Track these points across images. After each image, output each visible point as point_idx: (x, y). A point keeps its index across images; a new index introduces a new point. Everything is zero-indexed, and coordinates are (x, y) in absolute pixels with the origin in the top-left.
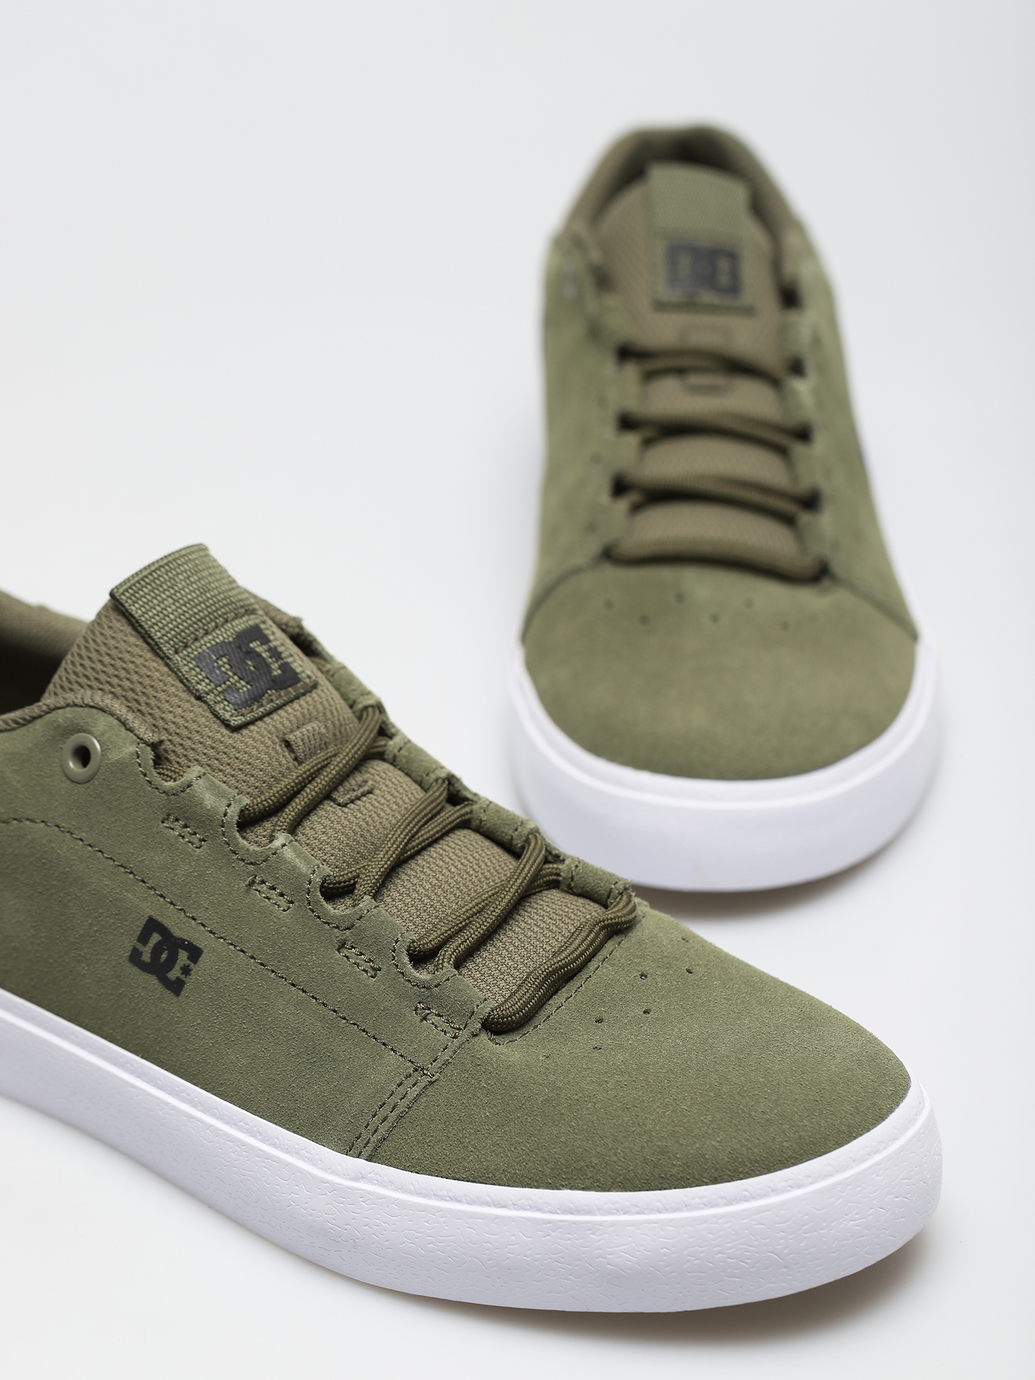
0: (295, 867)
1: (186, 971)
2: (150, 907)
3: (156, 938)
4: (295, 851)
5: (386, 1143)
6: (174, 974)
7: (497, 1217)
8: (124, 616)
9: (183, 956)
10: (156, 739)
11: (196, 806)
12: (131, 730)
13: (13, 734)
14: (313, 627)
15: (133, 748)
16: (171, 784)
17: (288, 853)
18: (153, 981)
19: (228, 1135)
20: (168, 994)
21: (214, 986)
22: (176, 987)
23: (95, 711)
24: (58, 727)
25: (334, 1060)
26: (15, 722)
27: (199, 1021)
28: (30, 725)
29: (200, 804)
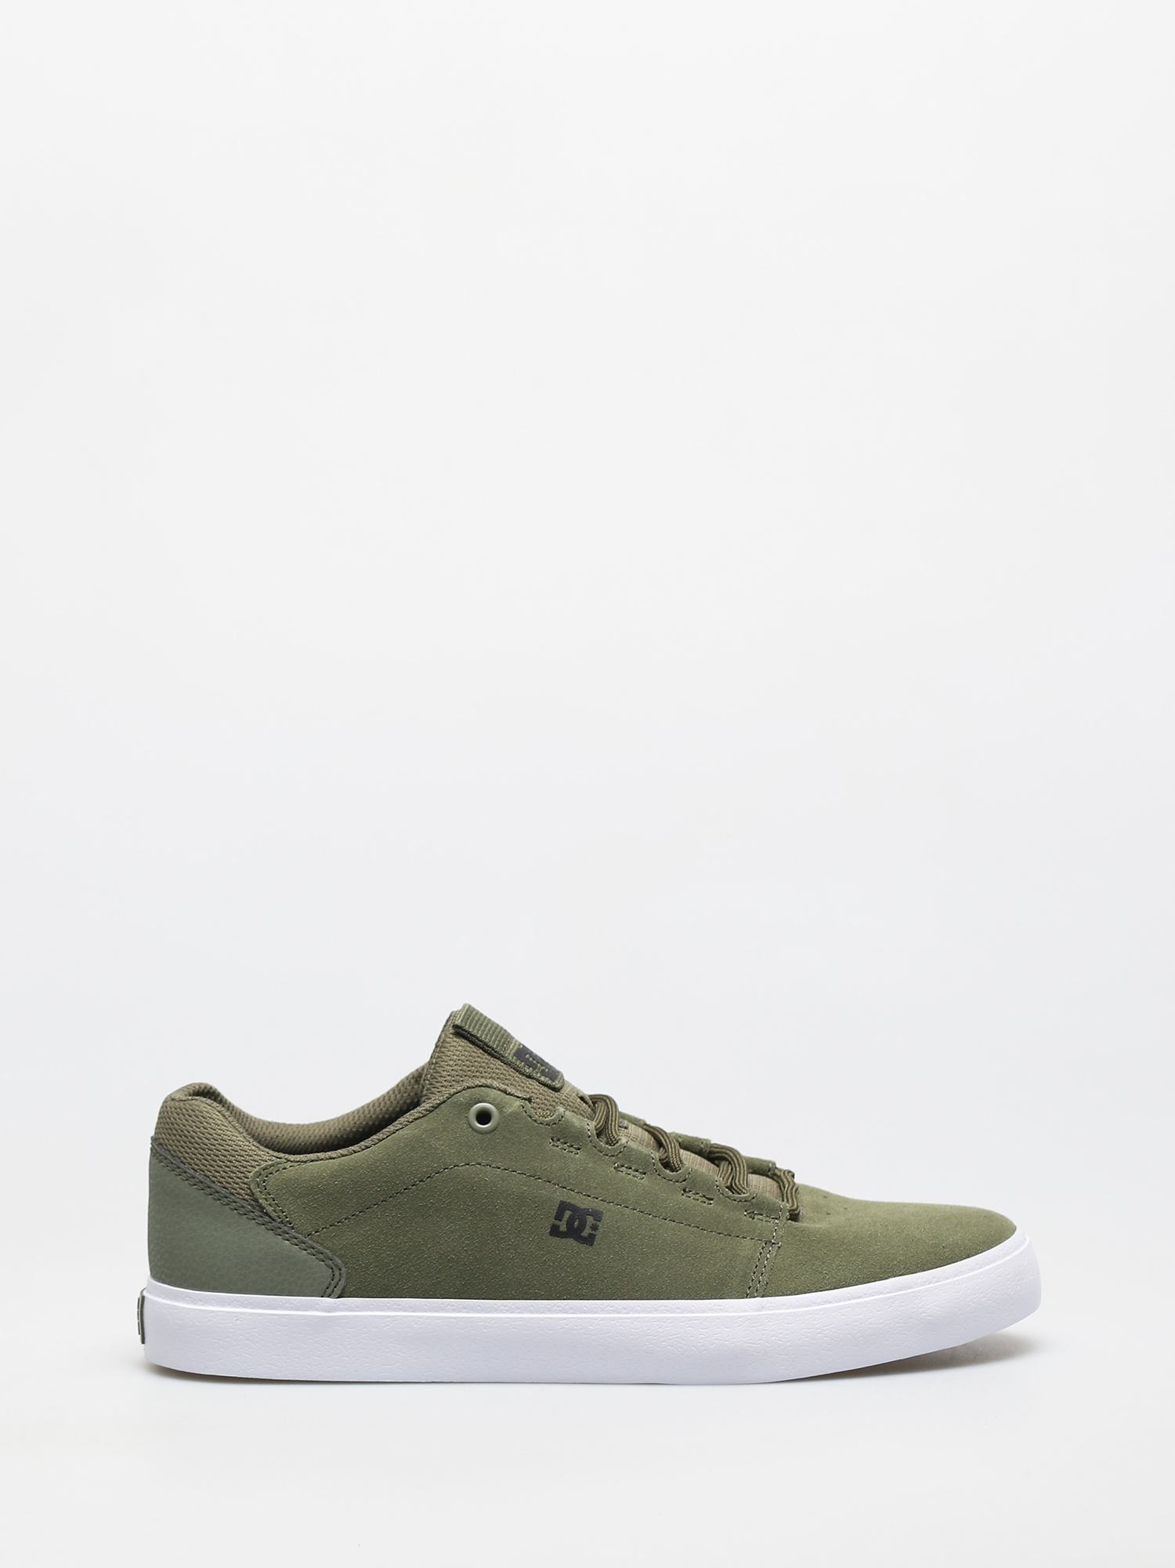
0: (641, 1153)
1: (595, 1228)
2: (560, 1195)
3: (568, 1214)
5: (768, 1286)
6: (586, 1232)
7: (858, 1304)
8: (465, 1038)
10: (528, 1096)
11: (571, 1127)
12: (509, 1094)
13: (426, 1118)
15: (518, 1103)
16: (549, 1119)
17: (633, 1145)
18: (571, 1242)
20: (584, 1247)
21: (616, 1231)
22: (590, 1240)
23: (483, 1088)
24: (461, 1104)
25: (712, 1253)
26: (426, 1110)
27: (612, 1256)
28: (437, 1110)
29: (573, 1126)
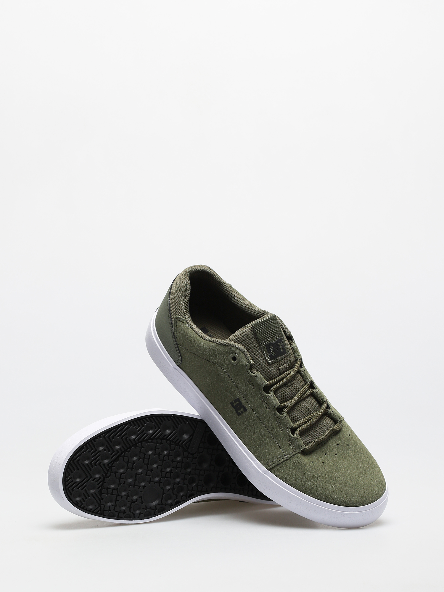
0: (273, 402)
1: (242, 412)
2: (239, 396)
3: (238, 402)
4: (274, 398)
6: (239, 411)
8: (253, 330)
9: (242, 409)
10: (252, 363)
11: (256, 381)
13: (221, 346)
14: (293, 334)
15: (246, 363)
16: (252, 374)
17: (272, 398)
18: (234, 410)
19: (239, 448)
20: (237, 415)
21: (247, 418)
22: (239, 414)
23: (240, 351)
24: (231, 350)
27: (241, 423)
28: (225, 346)
